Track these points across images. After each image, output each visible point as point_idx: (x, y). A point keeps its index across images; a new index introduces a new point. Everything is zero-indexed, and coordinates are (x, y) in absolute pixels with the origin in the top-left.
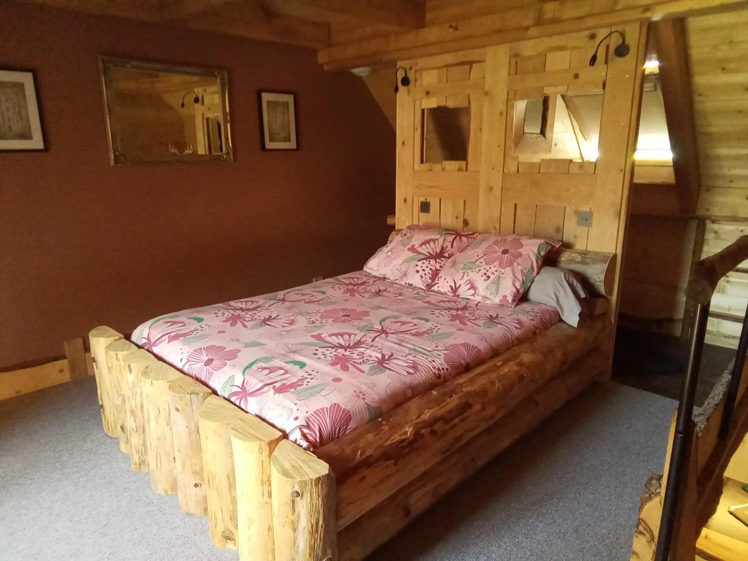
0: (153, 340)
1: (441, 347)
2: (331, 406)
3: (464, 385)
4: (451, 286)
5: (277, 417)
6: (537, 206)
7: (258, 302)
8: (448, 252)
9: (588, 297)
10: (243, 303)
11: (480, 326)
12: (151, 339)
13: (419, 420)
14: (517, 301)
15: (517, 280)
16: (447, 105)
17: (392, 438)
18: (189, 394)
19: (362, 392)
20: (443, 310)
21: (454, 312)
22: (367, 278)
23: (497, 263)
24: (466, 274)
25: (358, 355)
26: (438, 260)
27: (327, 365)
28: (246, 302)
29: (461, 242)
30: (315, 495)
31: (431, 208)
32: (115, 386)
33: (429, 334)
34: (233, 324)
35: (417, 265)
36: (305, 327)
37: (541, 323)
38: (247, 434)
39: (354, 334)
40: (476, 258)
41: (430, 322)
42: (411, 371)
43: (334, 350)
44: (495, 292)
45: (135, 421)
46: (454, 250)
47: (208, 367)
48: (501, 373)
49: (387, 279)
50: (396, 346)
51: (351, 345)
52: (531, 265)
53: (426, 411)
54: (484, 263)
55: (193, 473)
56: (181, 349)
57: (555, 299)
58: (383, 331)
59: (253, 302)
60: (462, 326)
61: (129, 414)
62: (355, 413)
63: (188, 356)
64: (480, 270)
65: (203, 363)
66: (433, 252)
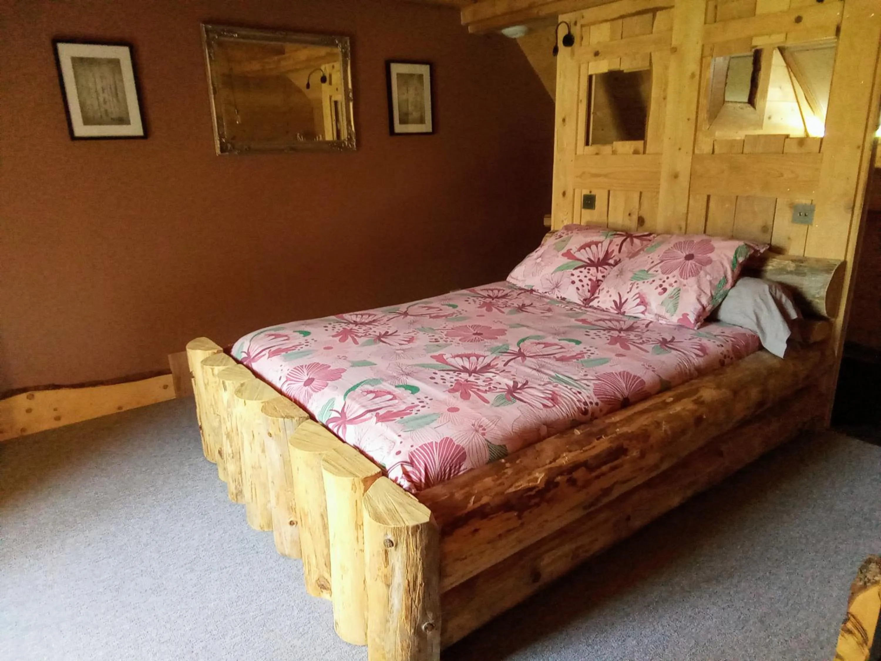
0: (253, 355)
1: (592, 376)
2: (442, 441)
3: (618, 425)
4: (615, 302)
5: (377, 450)
6: (737, 197)
7: (375, 315)
8: (614, 258)
9: (801, 317)
10: (358, 316)
11: (648, 352)
12: (251, 354)
13: (553, 465)
14: (703, 321)
15: (703, 295)
16: (621, 69)
17: (517, 484)
18: (282, 417)
19: (482, 426)
20: (601, 331)
21: (615, 334)
22: (510, 290)
23: (676, 272)
24: (635, 286)
25: (484, 381)
26: (600, 268)
27: (444, 391)
28: (362, 315)
29: (632, 245)
30: (412, 547)
31: (597, 203)
32: (211, 405)
33: (578, 360)
34: (342, 340)
35: (573, 275)
36: (426, 346)
37: (733, 351)
38: (340, 468)
39: (483, 356)
40: (649, 266)
41: (581, 345)
42: (550, 404)
43: (456, 374)
44: (673, 310)
45: (231, 446)
46: (621, 256)
47: (307, 387)
48: (671, 413)
49: (535, 291)
50: (534, 372)
51: (478, 368)
52: (723, 275)
53: (564, 455)
54: (660, 272)
55: (288, 509)
56: (281, 366)
57: (755, 320)
58: (521, 354)
59: (370, 315)
60: (622, 351)
61: (224, 437)
62: (471, 451)
63: (288, 374)
64: (654, 281)
65: (303, 383)
66: (594, 257)
